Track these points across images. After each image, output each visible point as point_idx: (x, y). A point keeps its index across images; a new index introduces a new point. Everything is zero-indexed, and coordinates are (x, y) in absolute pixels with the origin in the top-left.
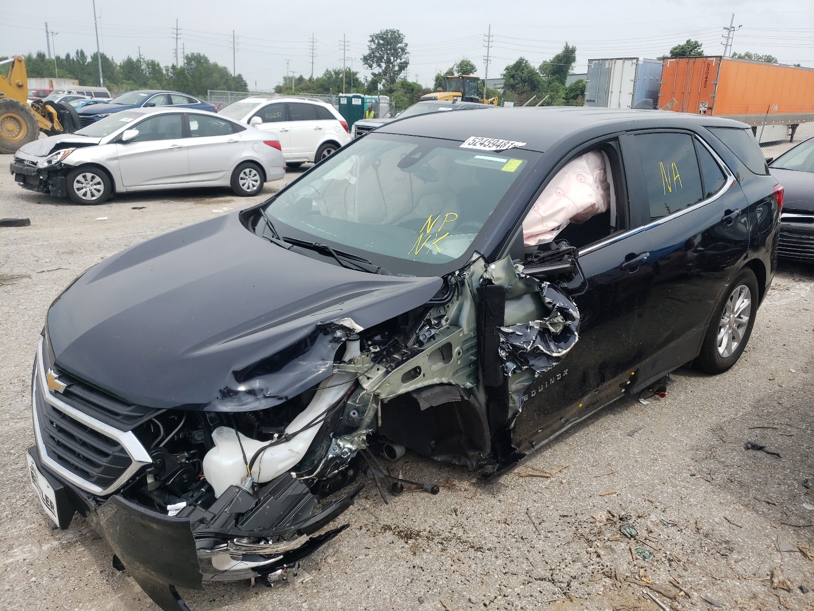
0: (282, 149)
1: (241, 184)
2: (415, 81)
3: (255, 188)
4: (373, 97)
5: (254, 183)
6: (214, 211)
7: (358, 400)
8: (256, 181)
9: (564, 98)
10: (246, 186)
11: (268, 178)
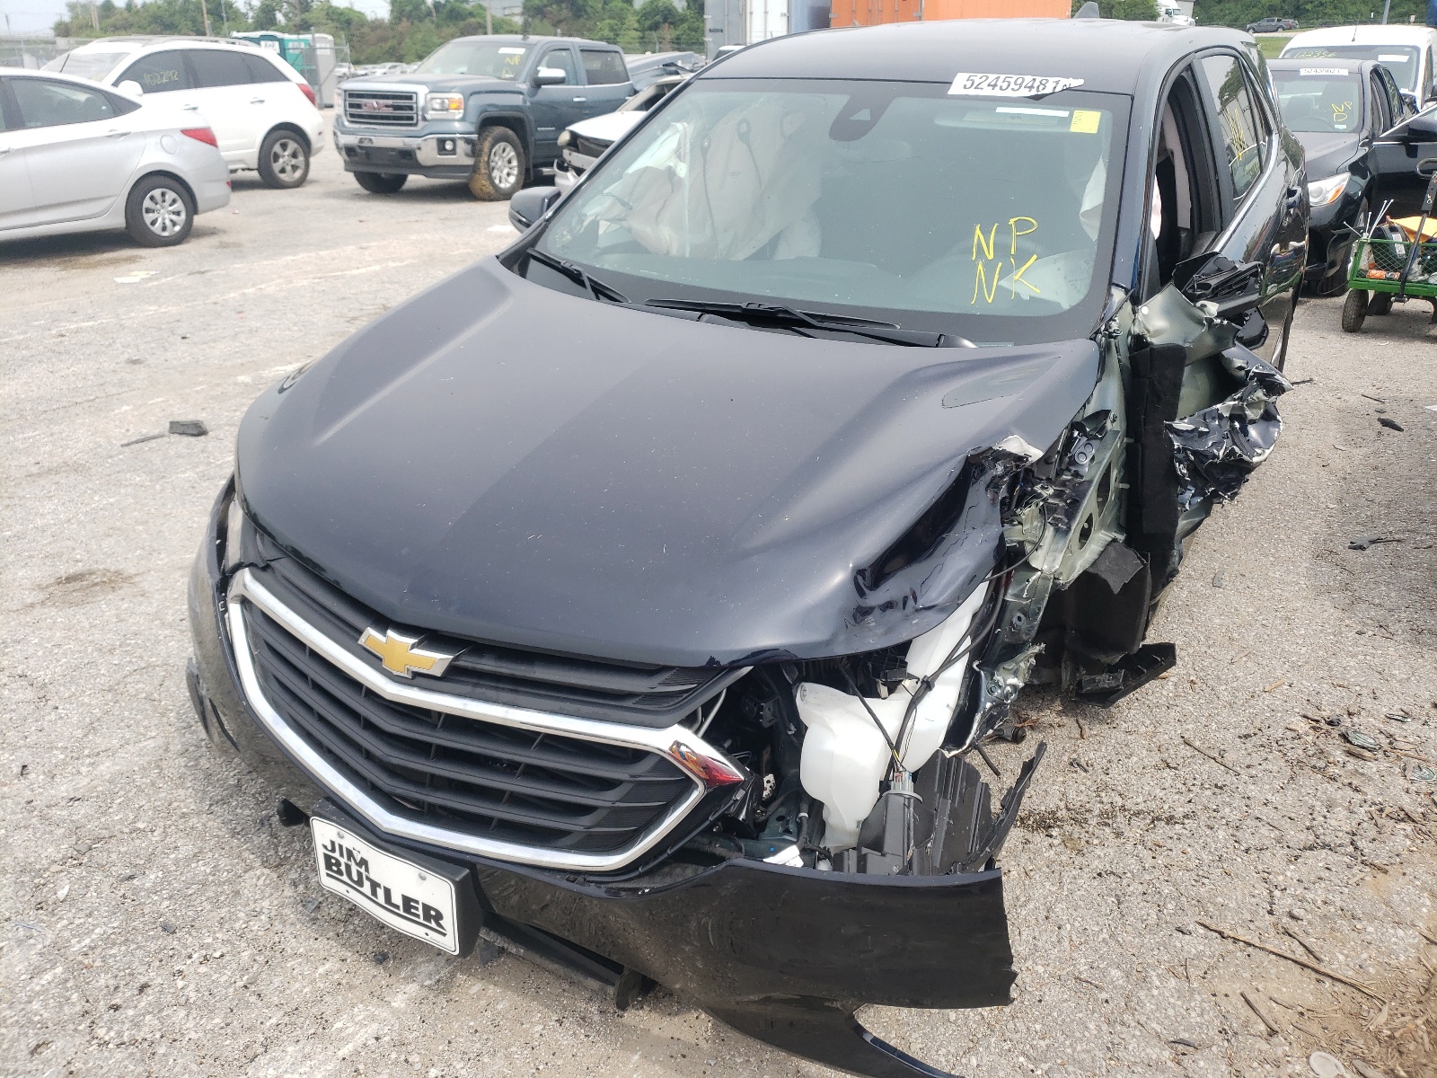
0: (219, 143)
1: (148, 222)
2: (349, 6)
3: (177, 228)
4: (302, 37)
5: (174, 217)
6: (119, 280)
7: (1026, 593)
8: (178, 213)
9: (637, 30)
10: (159, 224)
11: (201, 205)
